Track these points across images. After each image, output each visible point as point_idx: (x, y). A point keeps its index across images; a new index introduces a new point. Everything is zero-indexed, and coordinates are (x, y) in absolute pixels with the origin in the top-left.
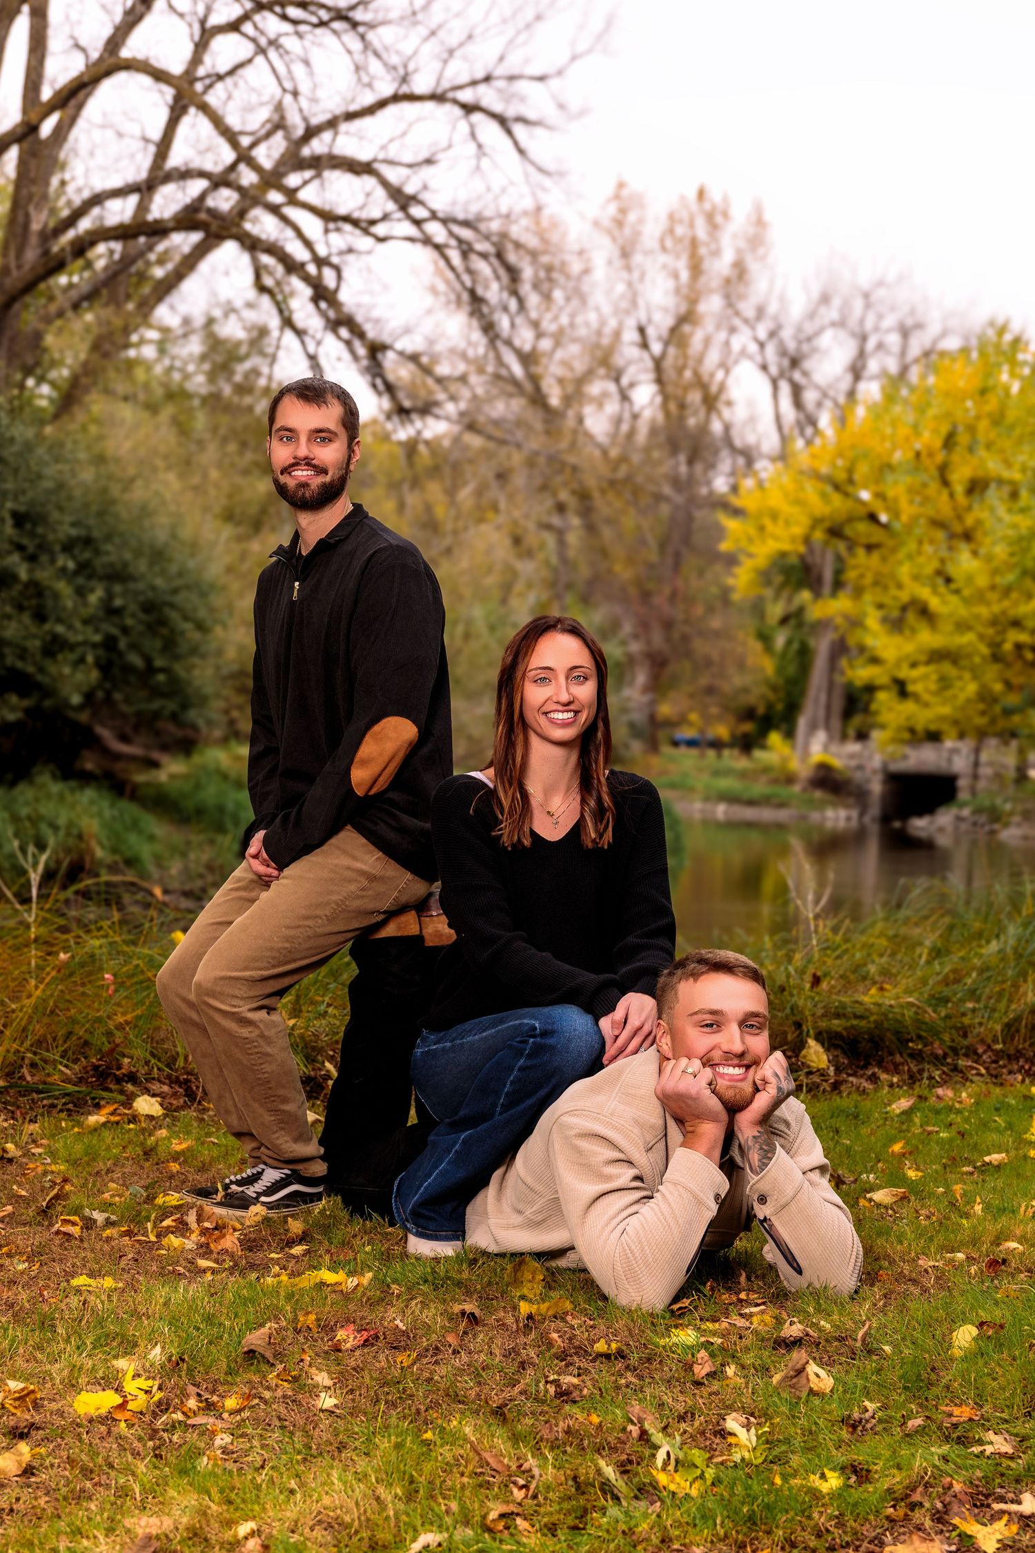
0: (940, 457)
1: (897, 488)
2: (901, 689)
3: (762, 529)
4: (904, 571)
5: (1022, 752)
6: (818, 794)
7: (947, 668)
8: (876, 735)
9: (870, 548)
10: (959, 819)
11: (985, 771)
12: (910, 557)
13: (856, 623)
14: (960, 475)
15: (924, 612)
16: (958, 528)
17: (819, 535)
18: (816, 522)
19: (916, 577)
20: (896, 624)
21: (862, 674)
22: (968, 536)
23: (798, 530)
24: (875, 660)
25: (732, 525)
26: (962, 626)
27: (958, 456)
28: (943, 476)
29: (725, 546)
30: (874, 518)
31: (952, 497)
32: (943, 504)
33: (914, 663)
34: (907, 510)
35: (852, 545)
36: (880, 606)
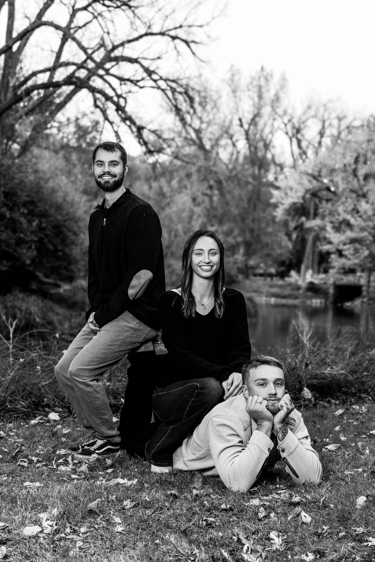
0: (353, 167)
1: (338, 178)
2: (340, 253)
3: (286, 194)
4: (341, 209)
6: (309, 294)
7: (358, 246)
8: (332, 271)
9: (328, 200)
10: (363, 302)
11: (372, 284)
12: (343, 203)
13: (323, 229)
14: (361, 173)
15: (349, 225)
16: (360, 193)
17: (308, 196)
18: (307, 191)
19: (345, 211)
20: (338, 229)
21: (326, 248)
22: (364, 196)
23: (300, 194)
24: (330, 243)
25: (275, 193)
26: (363, 229)
27: (360, 166)
28: (355, 173)
29: (273, 201)
30: (328, 189)
31: (358, 181)
32: (355, 184)
33: (344, 243)
34: (342, 186)
35: (321, 200)
36: (332, 223)
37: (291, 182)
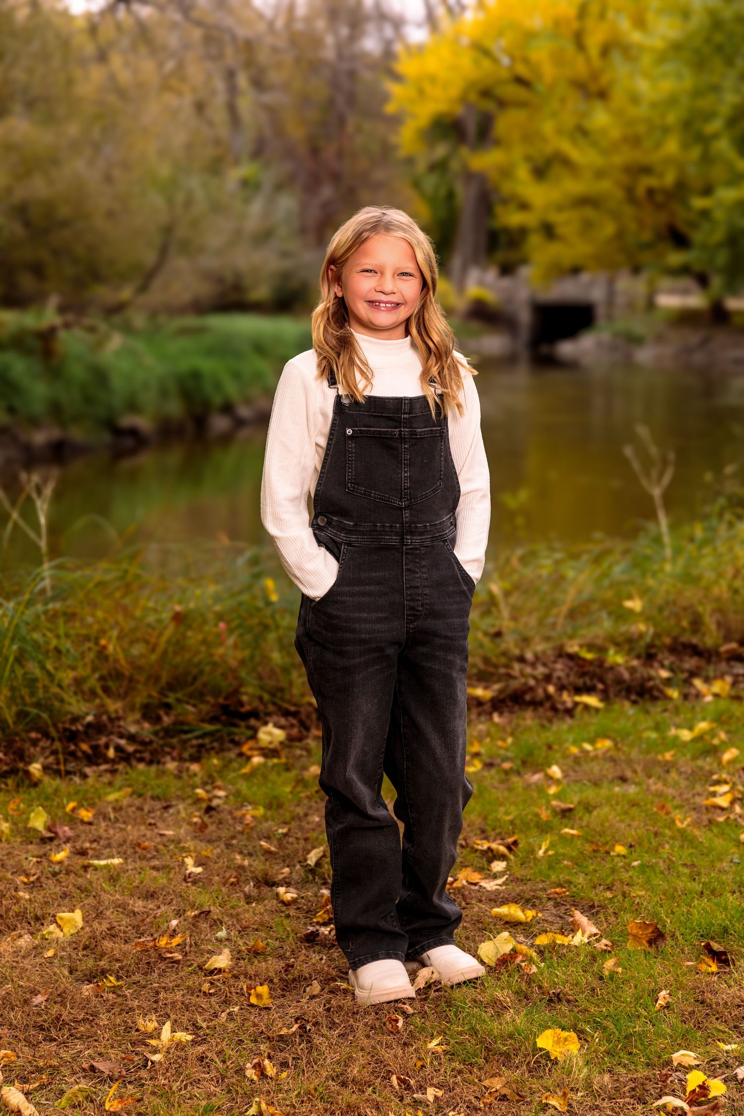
0: (575, 25)
1: (541, 53)
2: (549, 231)
3: (421, 92)
4: (548, 127)
5: (651, 283)
6: (475, 325)
7: (589, 213)
8: (526, 272)
9: (522, 104)
10: (600, 345)
11: (620, 300)
12: (554, 115)
13: (507, 172)
14: (595, 40)
15: (565, 162)
16: (593, 87)
17: (473, 97)
18: (470, 85)
19: (559, 132)
20: (540, 172)
21: (513, 219)
22: (603, 95)
23: (454, 91)
24: (524, 206)
25: (395, 89)
26: (600, 174)
27: (590, 23)
28: (579, 41)
29: (390, 108)
30: (520, 81)
31: (588, 60)
32: (579, 67)
33: (560, 208)
34: (549, 71)
35: (502, 104)
36: (528, 159)
37: (432, 64)
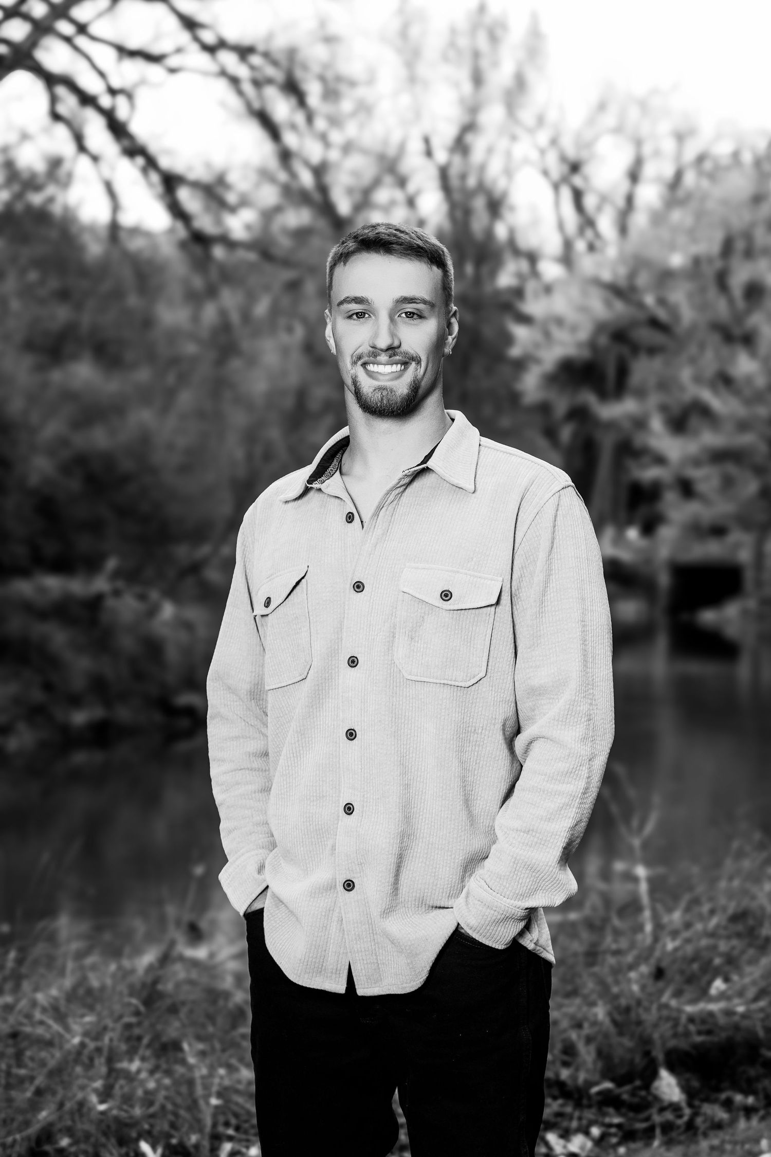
0: (718, 264)
1: (679, 296)
2: (687, 489)
3: (547, 335)
4: (686, 374)
7: (731, 468)
8: (664, 531)
9: (652, 351)
10: (745, 613)
12: (693, 361)
13: (640, 423)
14: (738, 279)
15: (704, 411)
16: (737, 332)
17: (603, 340)
18: (600, 327)
19: (698, 379)
20: (678, 424)
21: (649, 474)
22: (748, 340)
23: (584, 334)
24: (660, 460)
25: (521, 332)
26: (743, 426)
27: (735, 262)
28: (722, 280)
29: (515, 352)
30: (654, 323)
31: (731, 301)
32: (722, 308)
33: (697, 462)
34: (688, 315)
35: (635, 349)
36: (664, 409)
37: (560, 304)
